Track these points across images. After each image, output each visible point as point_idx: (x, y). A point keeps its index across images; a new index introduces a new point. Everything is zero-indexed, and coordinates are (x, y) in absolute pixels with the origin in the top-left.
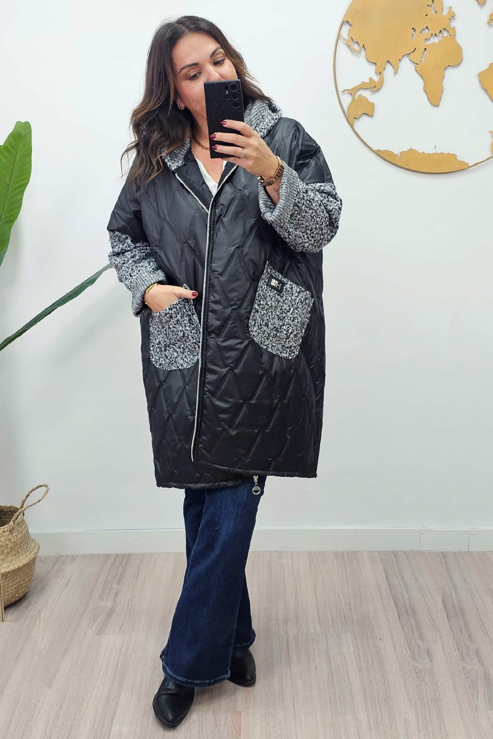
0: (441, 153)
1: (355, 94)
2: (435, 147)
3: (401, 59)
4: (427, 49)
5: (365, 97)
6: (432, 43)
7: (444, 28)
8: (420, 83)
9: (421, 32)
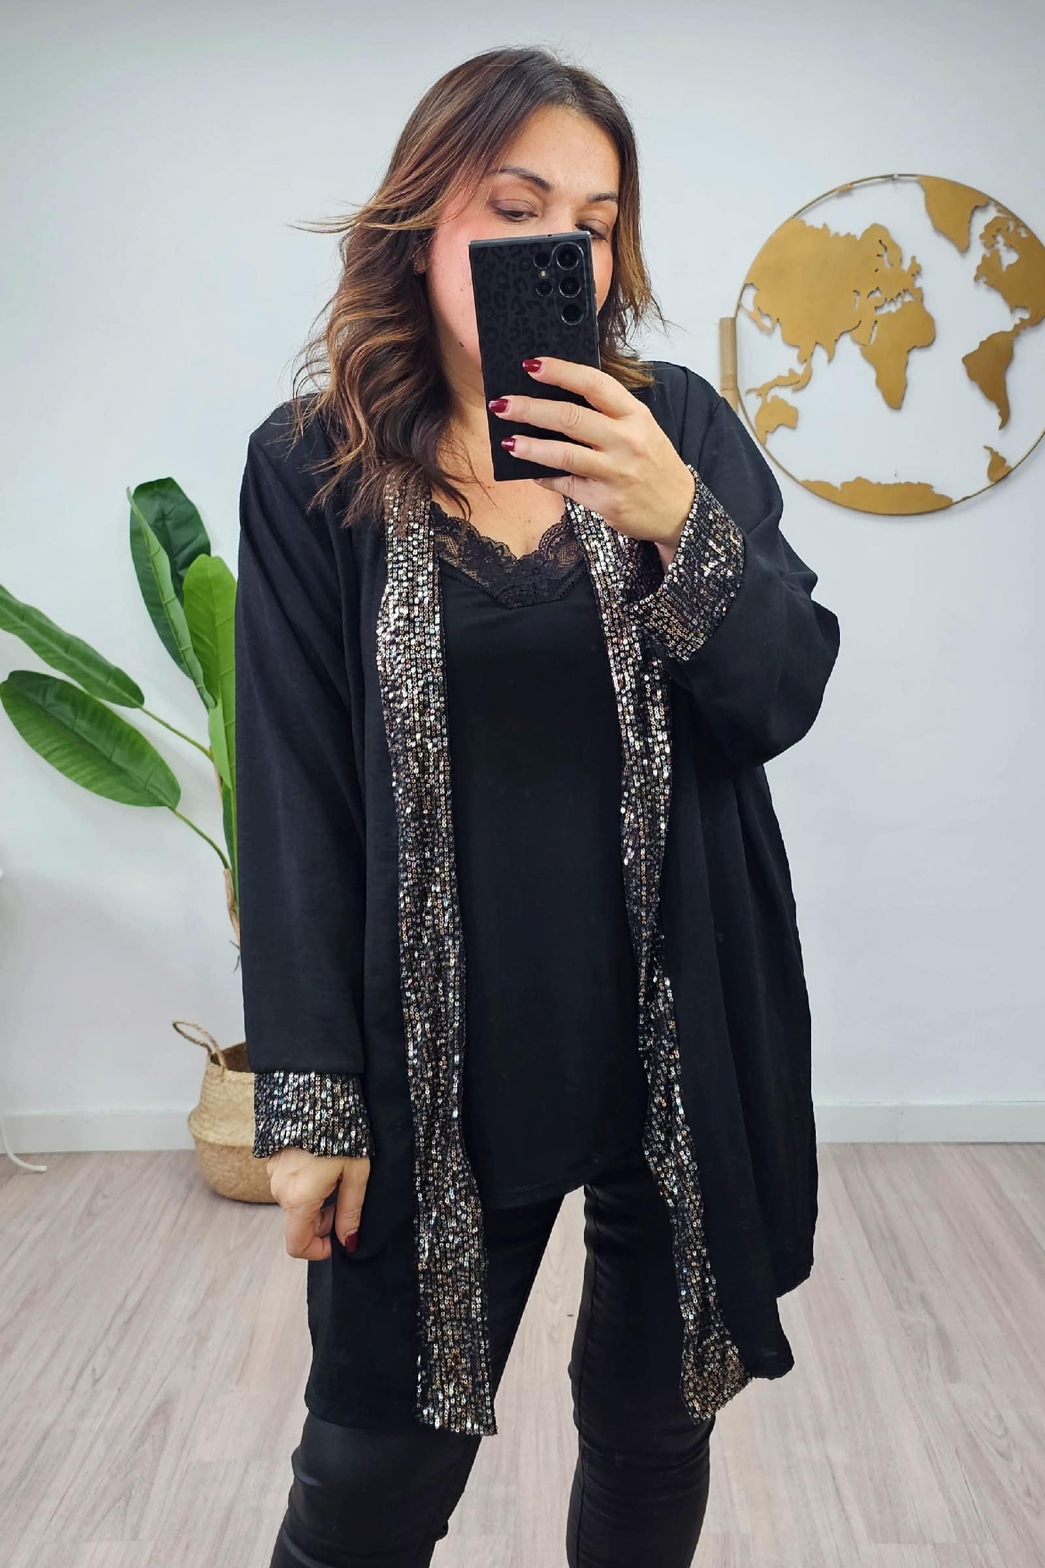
0: (908, 484)
1: (767, 394)
2: (896, 475)
3: (837, 338)
4: (878, 322)
5: (782, 400)
6: (887, 313)
7: (906, 289)
8: (870, 374)
9: (868, 296)
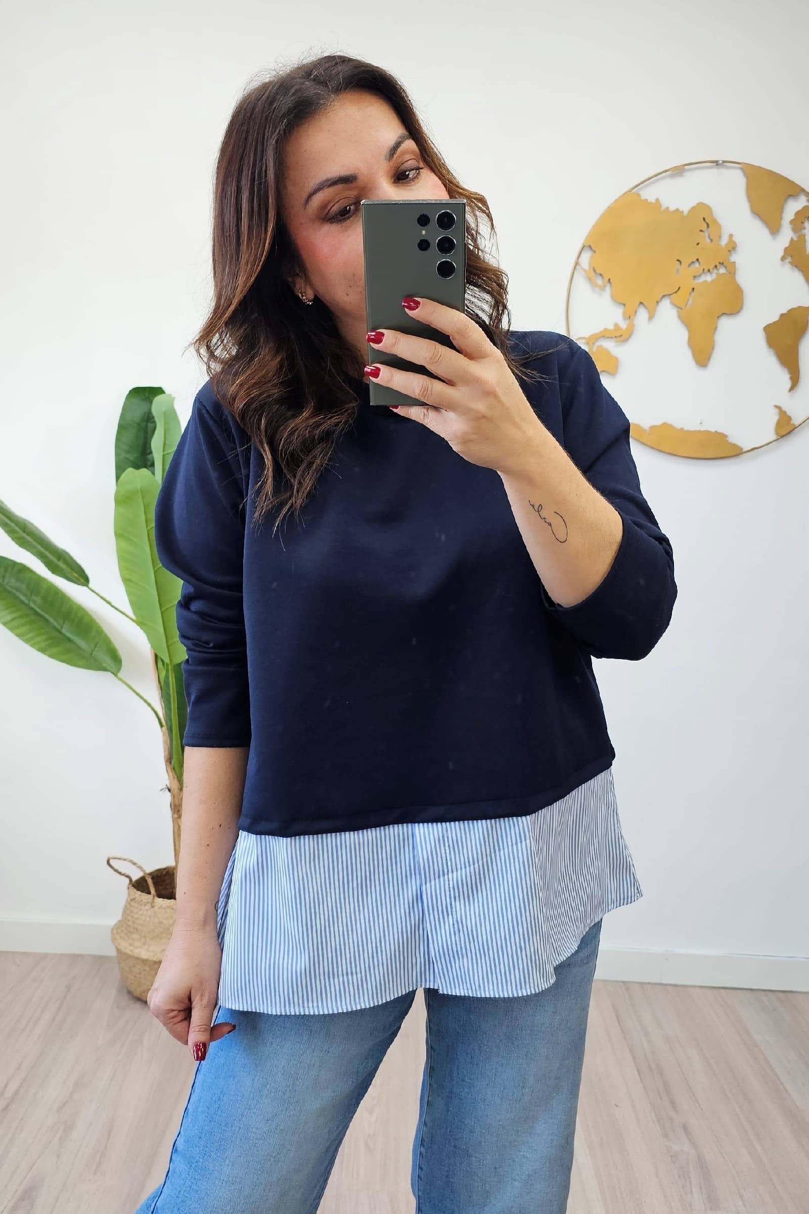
0: (708, 432)
3: (659, 301)
4: (695, 290)
6: (703, 282)
7: (721, 262)
8: (683, 334)
9: (689, 266)
